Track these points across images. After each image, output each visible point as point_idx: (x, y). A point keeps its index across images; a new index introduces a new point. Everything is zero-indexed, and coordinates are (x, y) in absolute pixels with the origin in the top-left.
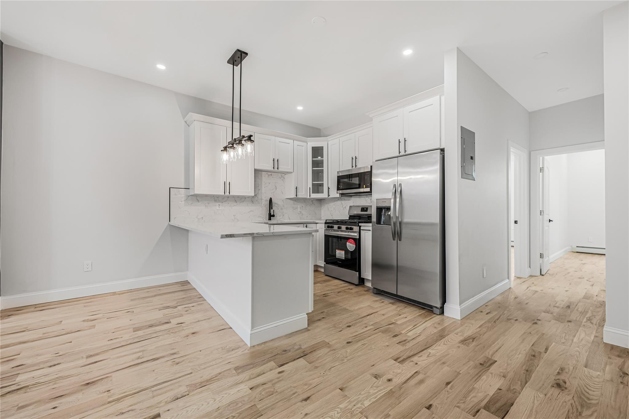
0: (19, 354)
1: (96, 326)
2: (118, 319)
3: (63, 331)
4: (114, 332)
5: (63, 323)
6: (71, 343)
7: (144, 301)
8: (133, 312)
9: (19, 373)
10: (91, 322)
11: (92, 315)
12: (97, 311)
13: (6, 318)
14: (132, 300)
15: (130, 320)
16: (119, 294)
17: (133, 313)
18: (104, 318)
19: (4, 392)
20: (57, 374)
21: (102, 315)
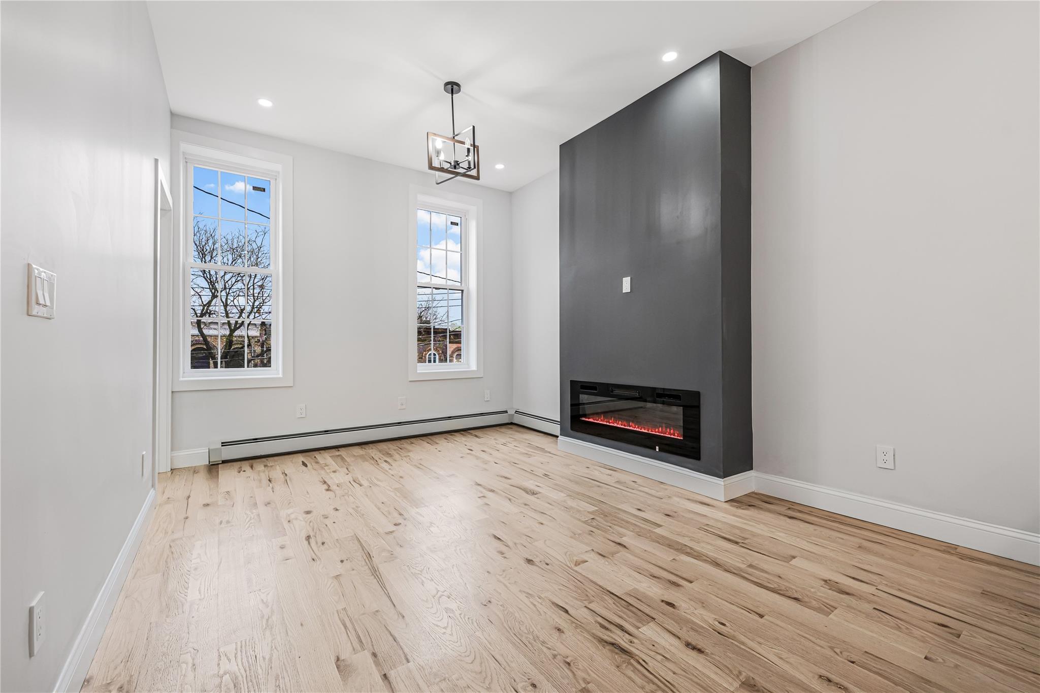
0: (691, 582)
1: (836, 612)
2: (899, 628)
3: (777, 580)
4: (853, 662)
5: (793, 562)
6: (759, 619)
7: (1026, 619)
8: (959, 636)
9: (654, 619)
10: (835, 593)
11: (854, 578)
12: (870, 575)
13: (744, 507)
14: (985, 593)
15: (926, 658)
16: (963, 557)
17: (955, 639)
18: (869, 602)
19: (612, 638)
20: (674, 673)
21: (872, 589)
